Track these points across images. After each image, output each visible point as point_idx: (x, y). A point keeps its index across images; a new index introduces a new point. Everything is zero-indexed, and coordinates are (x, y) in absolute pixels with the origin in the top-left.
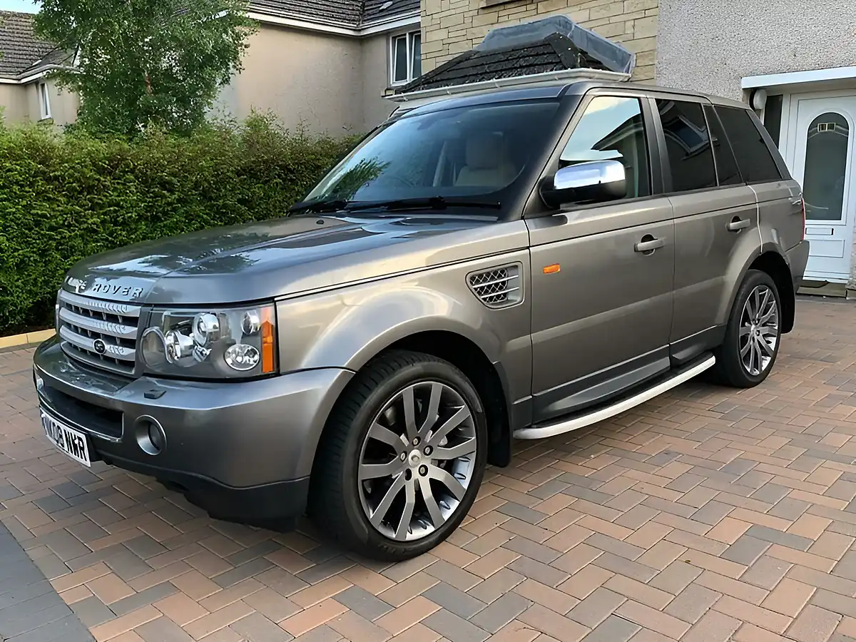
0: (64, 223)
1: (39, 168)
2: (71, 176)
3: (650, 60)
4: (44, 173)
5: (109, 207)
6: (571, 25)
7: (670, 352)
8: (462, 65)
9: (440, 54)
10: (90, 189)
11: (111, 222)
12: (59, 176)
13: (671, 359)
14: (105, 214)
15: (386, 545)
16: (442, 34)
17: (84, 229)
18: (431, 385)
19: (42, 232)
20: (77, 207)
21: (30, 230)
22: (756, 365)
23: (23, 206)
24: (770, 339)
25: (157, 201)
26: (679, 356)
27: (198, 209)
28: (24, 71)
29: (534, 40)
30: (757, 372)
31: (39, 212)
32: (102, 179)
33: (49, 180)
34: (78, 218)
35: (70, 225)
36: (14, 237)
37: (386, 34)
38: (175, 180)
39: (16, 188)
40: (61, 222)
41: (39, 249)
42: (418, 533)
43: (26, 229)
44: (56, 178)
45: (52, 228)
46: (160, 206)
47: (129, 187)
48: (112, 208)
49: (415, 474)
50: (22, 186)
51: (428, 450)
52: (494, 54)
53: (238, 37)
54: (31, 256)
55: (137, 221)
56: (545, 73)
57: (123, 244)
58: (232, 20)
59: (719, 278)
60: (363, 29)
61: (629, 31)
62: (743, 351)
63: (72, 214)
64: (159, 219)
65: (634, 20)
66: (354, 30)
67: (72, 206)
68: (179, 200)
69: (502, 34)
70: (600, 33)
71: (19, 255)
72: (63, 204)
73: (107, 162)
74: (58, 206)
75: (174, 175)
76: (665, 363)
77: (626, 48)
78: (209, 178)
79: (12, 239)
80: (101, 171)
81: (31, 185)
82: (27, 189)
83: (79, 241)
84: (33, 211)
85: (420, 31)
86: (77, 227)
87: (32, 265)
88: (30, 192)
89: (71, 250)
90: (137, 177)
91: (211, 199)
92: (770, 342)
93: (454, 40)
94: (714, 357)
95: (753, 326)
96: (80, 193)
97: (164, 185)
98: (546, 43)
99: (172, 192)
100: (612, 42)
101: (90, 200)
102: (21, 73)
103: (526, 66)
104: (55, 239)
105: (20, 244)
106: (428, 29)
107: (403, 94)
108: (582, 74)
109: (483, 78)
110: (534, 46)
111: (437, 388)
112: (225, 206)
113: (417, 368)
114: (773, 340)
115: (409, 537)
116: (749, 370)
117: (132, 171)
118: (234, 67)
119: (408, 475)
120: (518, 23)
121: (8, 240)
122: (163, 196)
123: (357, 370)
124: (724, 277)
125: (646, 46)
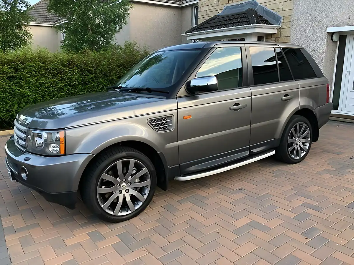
0: (51, 86)
1: (42, 65)
2: (53, 68)
3: (289, 20)
4: (44, 67)
5: (67, 80)
6: (257, 4)
7: (250, 149)
8: (212, 21)
9: (205, 16)
10: (61, 73)
11: (68, 85)
12: (49, 68)
13: (250, 152)
14: (66, 82)
15: (109, 216)
16: (206, 8)
17: (58, 88)
18: (130, 160)
19: (43, 89)
20: (56, 80)
21: (39, 88)
22: (297, 155)
23: (36, 79)
24: (306, 144)
25: (86, 77)
26: (255, 151)
27: (102, 80)
28: (56, 22)
29: (241, 11)
30: (298, 158)
31: (41, 82)
32: (65, 69)
33: (46, 70)
34: (56, 84)
35: (53, 86)
36: (33, 91)
37: (192, 6)
38: (93, 69)
39: (34, 72)
40: (50, 85)
41: (42, 95)
42: (124, 213)
43: (37, 88)
44: (48, 69)
45: (46, 88)
46: (87, 79)
47: (75, 72)
48: (68, 80)
49: (124, 192)
50: (36, 72)
51: (130, 183)
52: (226, 16)
53: (126, 10)
54: (39, 98)
55: (78, 85)
56: (242, 26)
57: (73, 94)
58: (123, 4)
59: (278, 119)
60: (182, 4)
61: (281, 7)
62: (290, 149)
63: (54, 82)
64: (87, 84)
65: (283, 2)
66: (178, 4)
67: (54, 79)
68: (95, 77)
69: (230, 8)
70: (269, 8)
71: (34, 97)
72: (50, 79)
73: (67, 63)
74: (49, 79)
75: (93, 67)
76: (247, 153)
77: (279, 14)
78: (107, 68)
79: (32, 91)
80: (65, 66)
81: (39, 71)
82: (38, 73)
83: (56, 92)
84: (39, 81)
85: (198, 6)
86: (55, 87)
87: (39, 101)
88: (38, 74)
89: (53, 95)
90: (78, 68)
91: (108, 76)
92: (306, 145)
93: (211, 10)
94: (274, 151)
95: (297, 139)
96: (57, 74)
97: (89, 71)
98: (245, 13)
99: (91, 73)
100: (273, 11)
101: (61, 77)
102: (54, 22)
103: (236, 23)
104: (47, 92)
105: (35, 93)
106: (201, 6)
107: (188, 34)
108: (257, 27)
109: (219, 27)
110: (241, 14)
111: (132, 161)
112: (113, 79)
113: (124, 154)
114: (308, 145)
115: (120, 214)
116: (293, 157)
117: (77, 66)
118: (124, 22)
119: (121, 192)
120: (236, 4)
121: (30, 92)
122: (88, 76)
123: (95, 155)
124: (279, 119)
125: (287, 13)
